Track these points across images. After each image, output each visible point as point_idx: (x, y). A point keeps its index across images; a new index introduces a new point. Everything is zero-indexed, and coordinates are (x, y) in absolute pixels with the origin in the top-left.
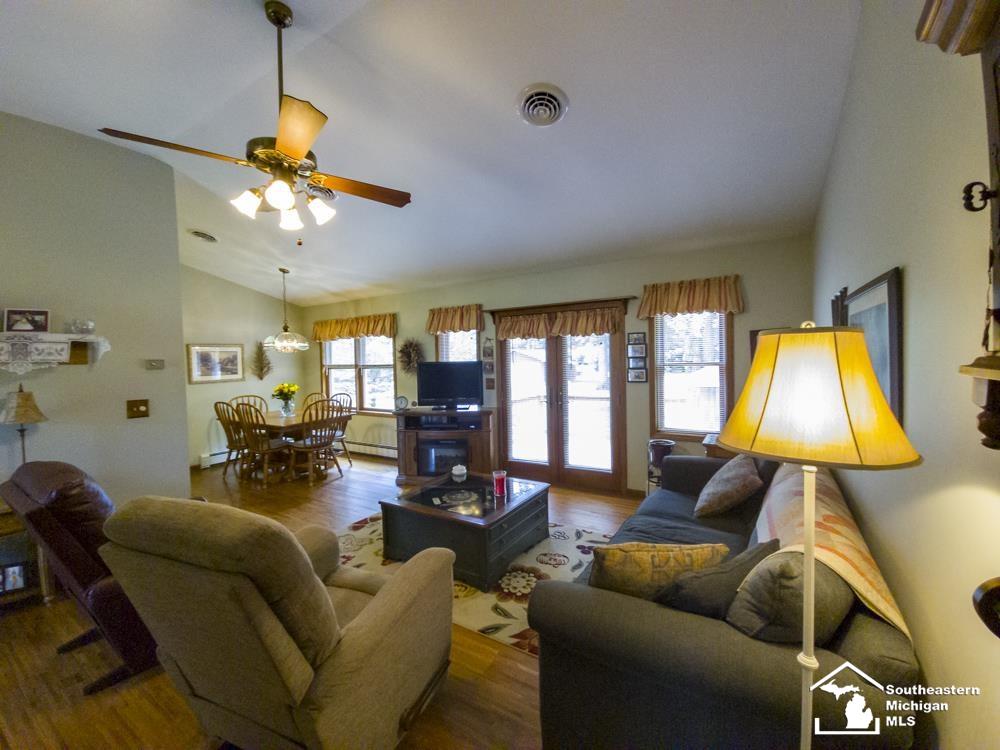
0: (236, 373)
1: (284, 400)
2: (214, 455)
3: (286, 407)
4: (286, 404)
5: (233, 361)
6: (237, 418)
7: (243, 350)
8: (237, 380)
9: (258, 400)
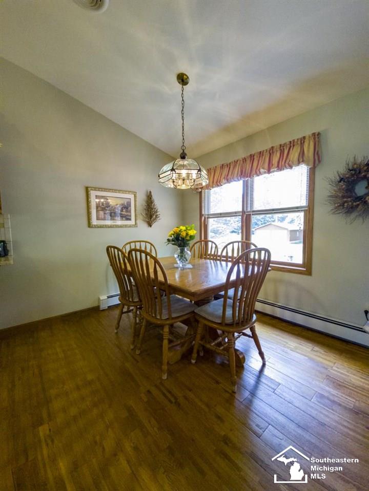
0: (130, 220)
1: (179, 246)
2: (112, 297)
3: (182, 256)
4: (182, 251)
5: (126, 207)
6: (129, 268)
7: (135, 196)
8: (130, 226)
9: (148, 246)
